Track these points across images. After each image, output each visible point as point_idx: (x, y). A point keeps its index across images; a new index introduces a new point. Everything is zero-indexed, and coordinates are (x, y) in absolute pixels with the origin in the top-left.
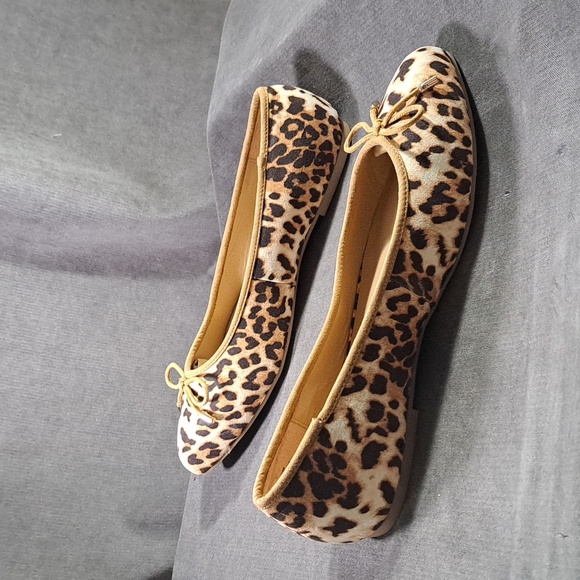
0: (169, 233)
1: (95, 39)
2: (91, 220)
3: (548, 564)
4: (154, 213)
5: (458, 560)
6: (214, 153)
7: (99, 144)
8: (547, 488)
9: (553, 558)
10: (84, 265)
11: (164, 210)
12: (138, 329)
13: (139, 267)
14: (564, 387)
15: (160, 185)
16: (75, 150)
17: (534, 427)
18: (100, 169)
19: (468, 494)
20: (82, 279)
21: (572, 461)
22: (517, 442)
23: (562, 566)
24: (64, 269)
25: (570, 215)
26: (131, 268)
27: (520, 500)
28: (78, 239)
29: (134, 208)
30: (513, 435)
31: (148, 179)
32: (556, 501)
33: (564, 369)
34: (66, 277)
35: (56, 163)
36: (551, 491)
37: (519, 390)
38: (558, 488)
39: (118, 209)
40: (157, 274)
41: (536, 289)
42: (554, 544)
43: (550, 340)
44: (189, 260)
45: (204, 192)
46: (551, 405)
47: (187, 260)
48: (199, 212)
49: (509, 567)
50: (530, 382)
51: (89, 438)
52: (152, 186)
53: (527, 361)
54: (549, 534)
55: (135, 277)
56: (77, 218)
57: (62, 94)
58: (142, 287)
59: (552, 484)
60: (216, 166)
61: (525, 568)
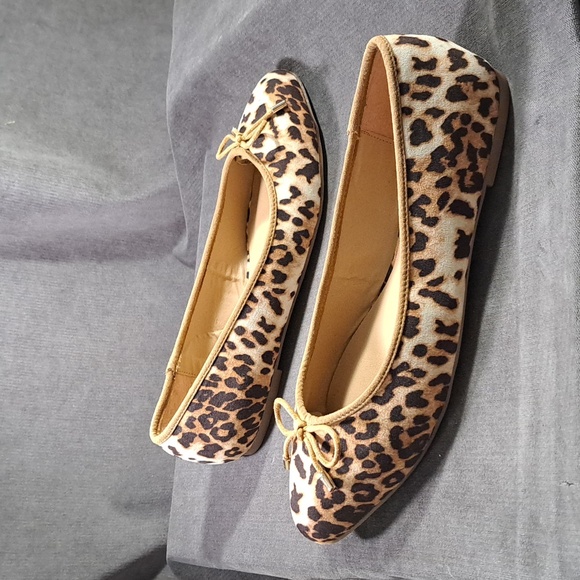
0: (132, 215)
1: (40, 22)
2: (54, 207)
3: (554, 511)
4: (116, 195)
5: (464, 514)
6: (174, 133)
7: (54, 130)
8: (548, 441)
9: (560, 504)
10: (49, 252)
11: (126, 193)
12: (108, 313)
13: (103, 251)
14: (557, 345)
15: (119, 167)
16: (30, 137)
17: (529, 384)
18: (58, 155)
19: (468, 452)
20: (46, 267)
21: (572, 414)
22: (514, 400)
23: (569, 512)
24: (28, 258)
25: (550, 182)
26: (96, 253)
27: (521, 454)
28: (40, 226)
29: (96, 192)
30: (508, 392)
31: (106, 162)
32: (558, 451)
33: (556, 328)
34: (31, 265)
35: (13, 152)
36: (553, 443)
37: (510, 350)
38: (559, 439)
39: (81, 194)
40: (120, 256)
41: (521, 254)
42: (559, 492)
43: (539, 301)
44: (152, 241)
45: (164, 172)
46: (545, 362)
47: (150, 241)
48: (161, 192)
49: (514, 516)
50: (522, 343)
51: (68, 424)
52: (111, 168)
53: (517, 323)
54: (553, 483)
55: (100, 262)
56: (39, 206)
57: (11, 80)
58: (108, 270)
59: (552, 437)
60: (176, 146)
61: (532, 517)
